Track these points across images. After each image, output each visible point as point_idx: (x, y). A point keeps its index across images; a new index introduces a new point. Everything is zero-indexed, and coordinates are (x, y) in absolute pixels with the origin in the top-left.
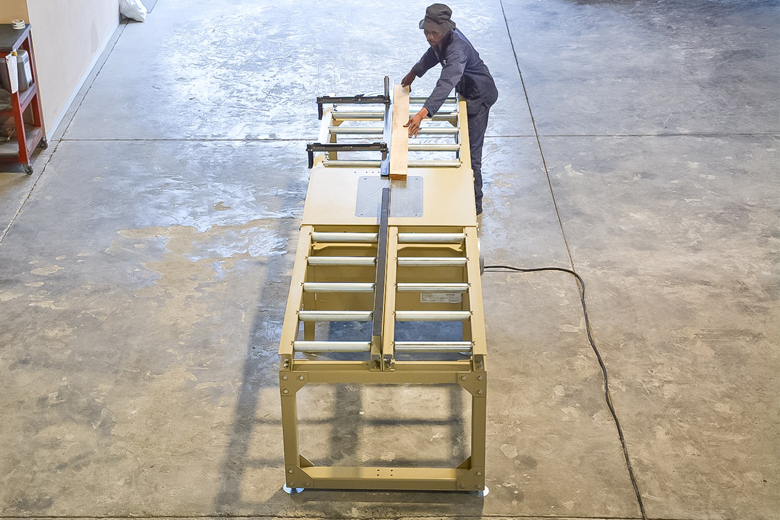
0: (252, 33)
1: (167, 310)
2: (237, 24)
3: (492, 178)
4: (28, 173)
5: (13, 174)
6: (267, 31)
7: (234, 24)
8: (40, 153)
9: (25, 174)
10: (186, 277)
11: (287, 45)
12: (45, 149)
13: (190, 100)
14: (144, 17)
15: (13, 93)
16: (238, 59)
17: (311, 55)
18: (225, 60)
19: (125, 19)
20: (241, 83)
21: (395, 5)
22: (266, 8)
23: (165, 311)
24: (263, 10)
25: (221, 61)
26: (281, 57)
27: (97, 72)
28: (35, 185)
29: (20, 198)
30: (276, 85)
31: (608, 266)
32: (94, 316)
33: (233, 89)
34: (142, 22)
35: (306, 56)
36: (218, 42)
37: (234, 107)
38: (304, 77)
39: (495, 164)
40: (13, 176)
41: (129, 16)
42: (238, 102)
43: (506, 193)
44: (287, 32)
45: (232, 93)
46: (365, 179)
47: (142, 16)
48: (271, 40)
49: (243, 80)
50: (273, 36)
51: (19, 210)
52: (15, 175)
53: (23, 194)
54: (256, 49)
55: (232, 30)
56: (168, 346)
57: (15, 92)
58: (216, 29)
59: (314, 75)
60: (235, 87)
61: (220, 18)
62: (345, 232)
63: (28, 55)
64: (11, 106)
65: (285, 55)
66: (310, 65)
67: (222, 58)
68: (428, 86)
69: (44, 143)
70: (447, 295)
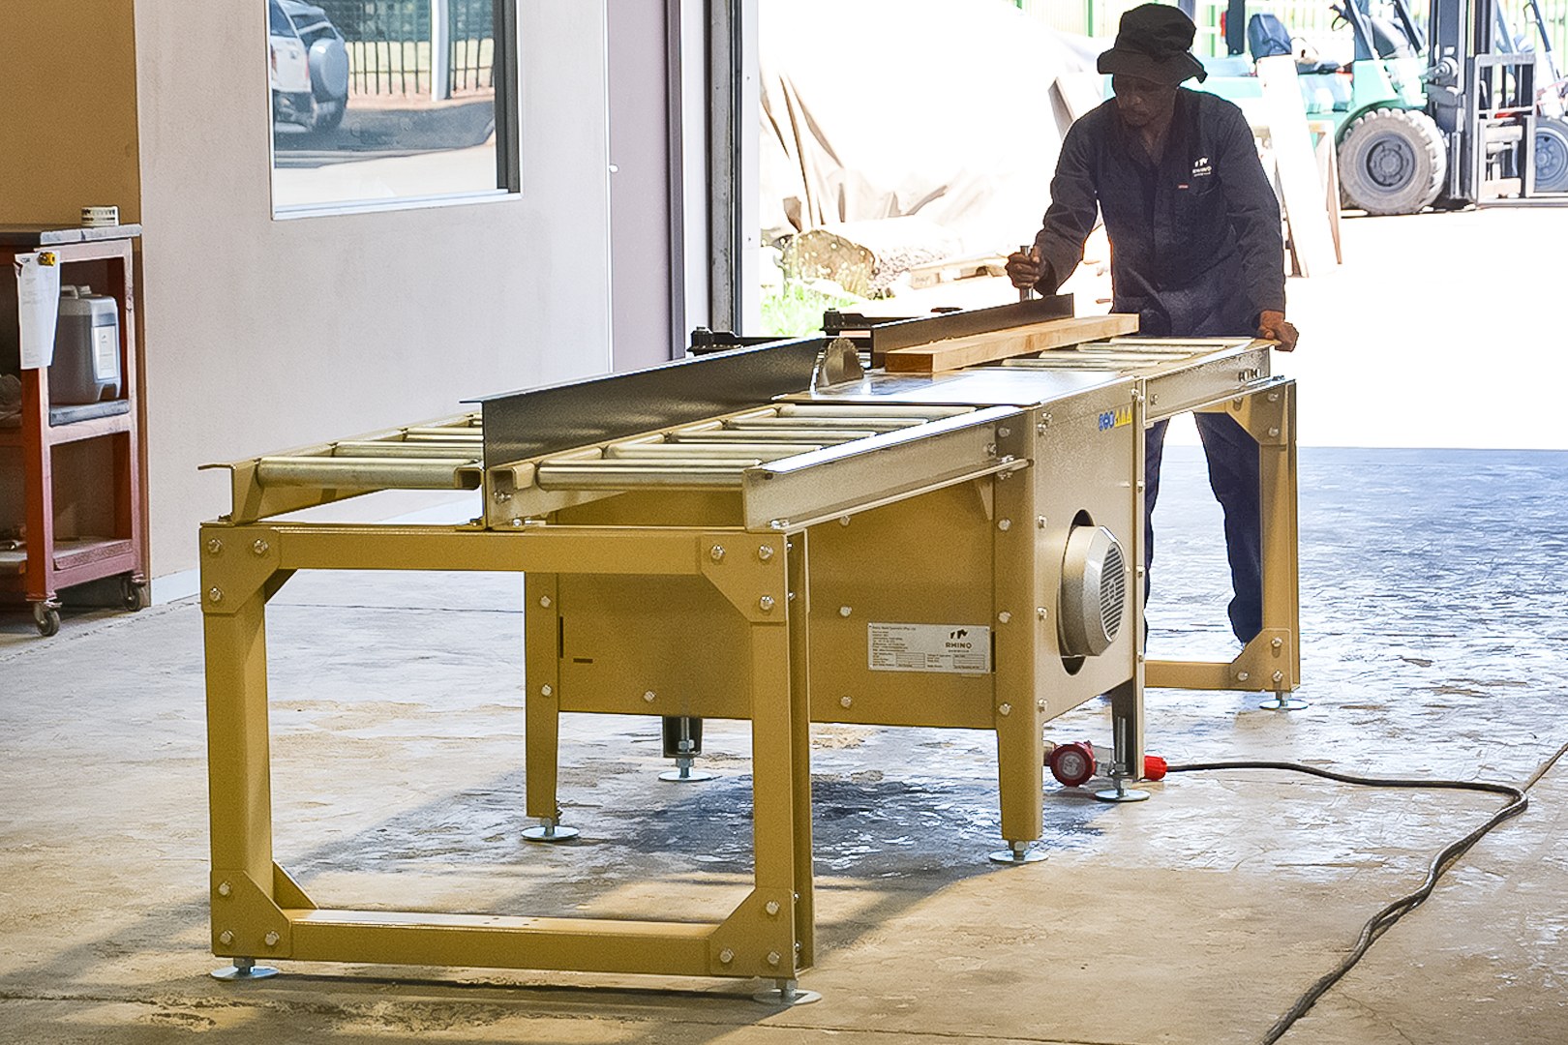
3: (1433, 683)
4: (43, 629)
8: (113, 615)
9: (37, 635)
12: (136, 612)
15: (25, 369)
28: (45, 647)
43: (1450, 701)
57: (33, 367)
63: (116, 309)
69: (135, 594)
70: (948, 645)
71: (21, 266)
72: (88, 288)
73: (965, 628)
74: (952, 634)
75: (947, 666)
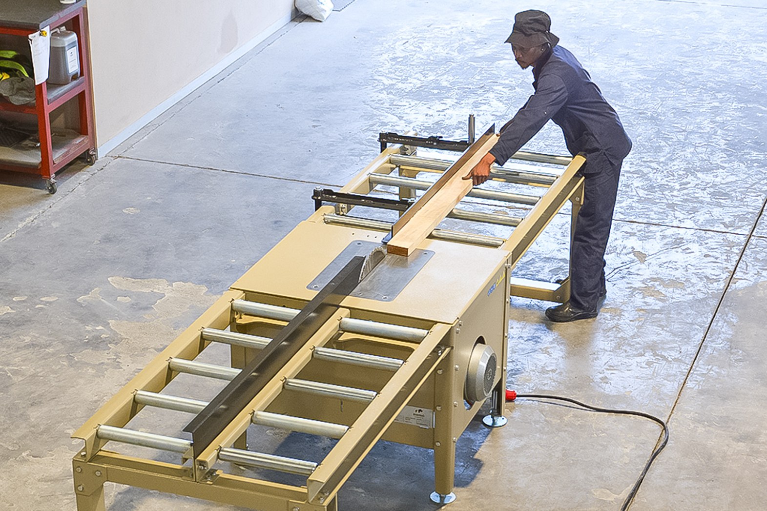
0: (454, 51)
1: (101, 383)
2: (441, 38)
3: (643, 283)
4: (50, 191)
5: (33, 190)
6: (475, 51)
7: (438, 37)
8: (81, 169)
9: (48, 193)
10: (153, 346)
11: (488, 72)
12: (91, 165)
13: (313, 128)
14: (325, 15)
15: (37, 84)
16: (410, 83)
17: (512, 88)
18: (394, 82)
19: (299, 16)
20: (393, 114)
21: (679, 33)
22: (495, 20)
23: (98, 382)
24: (490, 23)
25: (387, 82)
26: (470, 86)
27: (219, 79)
28: (50, 207)
29: (22, 220)
30: (437, 123)
31: (719, 424)
32: (9, 374)
33: (377, 120)
34: (321, 21)
35: (504, 90)
36: (402, 58)
37: (363, 144)
38: (482, 116)
39: (660, 266)
40: (31, 192)
41: (306, 12)
42: (373, 138)
43: (648, 305)
44: (502, 55)
45: (372, 125)
46: (359, 244)
47: (322, 13)
48: (472, 63)
49: (397, 111)
50: (479, 57)
51: (10, 234)
52: (35, 191)
53: (30, 215)
54: (444, 72)
55: (431, 44)
56: (72, 426)
57: (40, 83)
58: (411, 41)
59: (496, 116)
60: (381, 118)
61: (426, 27)
62: (284, 306)
63: (77, 39)
64: (35, 101)
65: (477, 85)
66: (501, 101)
67: (391, 79)
68: (644, 148)
69: (91, 158)
70: (414, 414)
71: (31, 40)
72: (64, 27)
73: (422, 409)
74: (416, 411)
75: (413, 422)
